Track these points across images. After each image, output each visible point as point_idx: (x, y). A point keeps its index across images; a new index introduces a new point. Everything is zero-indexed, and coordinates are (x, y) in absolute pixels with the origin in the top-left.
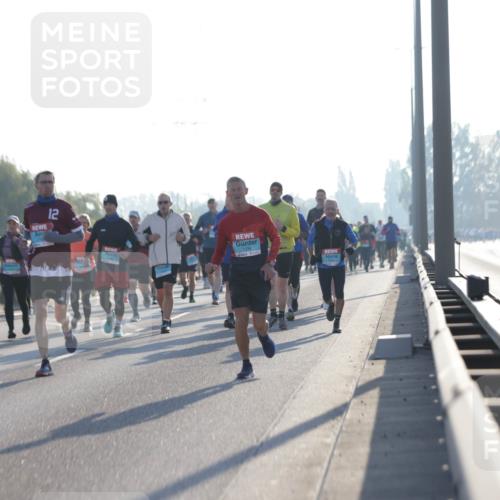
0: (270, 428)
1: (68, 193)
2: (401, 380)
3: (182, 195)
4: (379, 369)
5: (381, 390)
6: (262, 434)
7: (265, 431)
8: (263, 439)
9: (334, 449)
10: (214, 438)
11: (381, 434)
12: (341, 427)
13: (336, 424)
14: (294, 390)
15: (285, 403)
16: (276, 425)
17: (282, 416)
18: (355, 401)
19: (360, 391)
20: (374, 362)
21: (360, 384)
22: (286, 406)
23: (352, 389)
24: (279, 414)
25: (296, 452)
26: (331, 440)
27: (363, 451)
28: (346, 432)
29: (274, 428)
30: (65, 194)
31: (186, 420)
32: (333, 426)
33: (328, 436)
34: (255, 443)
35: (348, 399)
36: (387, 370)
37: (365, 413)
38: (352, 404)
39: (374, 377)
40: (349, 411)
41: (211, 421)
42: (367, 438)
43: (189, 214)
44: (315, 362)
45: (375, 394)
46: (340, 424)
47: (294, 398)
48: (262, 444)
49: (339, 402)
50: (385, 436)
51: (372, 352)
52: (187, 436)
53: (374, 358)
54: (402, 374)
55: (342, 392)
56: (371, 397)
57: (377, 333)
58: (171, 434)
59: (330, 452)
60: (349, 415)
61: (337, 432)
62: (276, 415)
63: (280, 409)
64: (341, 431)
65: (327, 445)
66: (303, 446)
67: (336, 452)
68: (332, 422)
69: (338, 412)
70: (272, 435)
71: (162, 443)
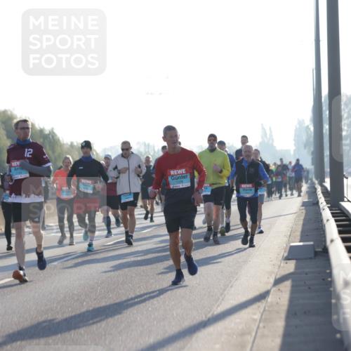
0: (215, 308)
1: (72, 143)
2: (306, 274)
3: (151, 144)
4: (291, 266)
5: (293, 281)
6: (209, 312)
7: (211, 310)
8: (209, 315)
9: (260, 322)
10: (175, 315)
11: (292, 313)
12: (265, 308)
13: (261, 305)
14: (231, 281)
15: (224, 290)
16: (218, 306)
17: (223, 300)
18: (274, 289)
19: (278, 281)
20: (288, 261)
21: (278, 277)
22: (226, 292)
23: (272, 281)
24: (221, 298)
25: (233, 325)
26: (257, 317)
27: (280, 324)
28: (269, 311)
29: (217, 308)
30: (69, 143)
31: (155, 302)
32: (259, 307)
33: (255, 314)
34: (204, 318)
35: (269, 288)
36: (297, 267)
37: (281, 298)
38: (272, 291)
39: (287, 272)
40: (270, 296)
41: (173, 303)
42: (283, 315)
43: (150, 156)
44: (245, 262)
45: (288, 283)
46: (264, 305)
47: (231, 287)
48: (209, 320)
49: (262, 289)
50: (296, 314)
51: (286, 255)
52: (156, 314)
53: (287, 259)
54: (307, 270)
55: (265, 283)
56: (286, 286)
57: (289, 241)
58: (145, 313)
59: (257, 324)
60: (270, 299)
61: (262, 311)
62: (219, 298)
63: (222, 294)
64: (264, 310)
65: (255, 320)
66: (238, 320)
67: (261, 325)
68: (258, 304)
69: (262, 296)
70: (215, 313)
71: (139, 318)
